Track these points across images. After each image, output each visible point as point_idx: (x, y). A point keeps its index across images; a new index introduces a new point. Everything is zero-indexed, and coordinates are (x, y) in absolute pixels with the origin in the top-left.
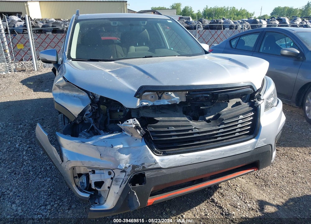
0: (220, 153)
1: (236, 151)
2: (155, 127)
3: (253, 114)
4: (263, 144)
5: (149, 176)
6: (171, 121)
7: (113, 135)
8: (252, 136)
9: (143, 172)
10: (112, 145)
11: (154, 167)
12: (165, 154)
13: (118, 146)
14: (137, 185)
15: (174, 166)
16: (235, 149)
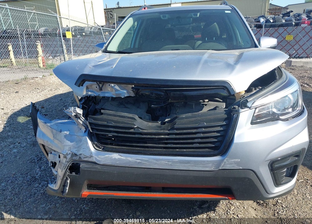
0: (166, 162)
1: (190, 166)
2: (94, 119)
3: (224, 123)
4: (233, 167)
5: (83, 168)
6: (115, 116)
7: (63, 121)
8: (216, 152)
9: (79, 162)
10: (61, 130)
11: (89, 160)
12: (105, 150)
13: (65, 132)
14: (74, 174)
15: (109, 164)
16: (188, 162)
